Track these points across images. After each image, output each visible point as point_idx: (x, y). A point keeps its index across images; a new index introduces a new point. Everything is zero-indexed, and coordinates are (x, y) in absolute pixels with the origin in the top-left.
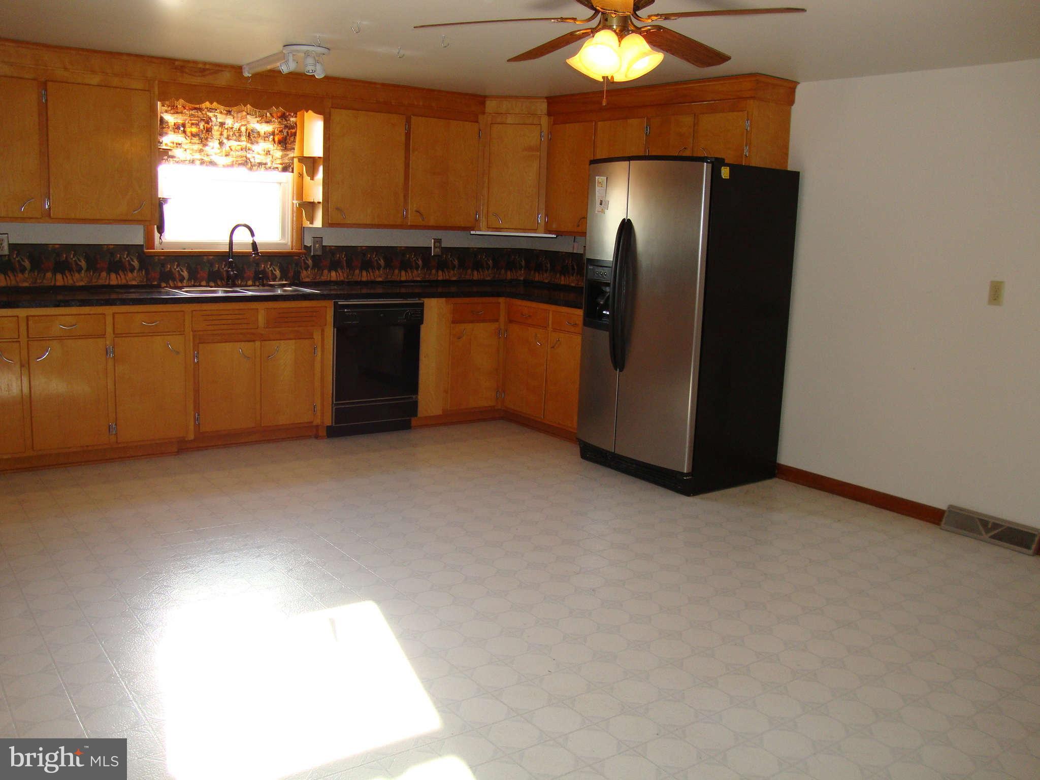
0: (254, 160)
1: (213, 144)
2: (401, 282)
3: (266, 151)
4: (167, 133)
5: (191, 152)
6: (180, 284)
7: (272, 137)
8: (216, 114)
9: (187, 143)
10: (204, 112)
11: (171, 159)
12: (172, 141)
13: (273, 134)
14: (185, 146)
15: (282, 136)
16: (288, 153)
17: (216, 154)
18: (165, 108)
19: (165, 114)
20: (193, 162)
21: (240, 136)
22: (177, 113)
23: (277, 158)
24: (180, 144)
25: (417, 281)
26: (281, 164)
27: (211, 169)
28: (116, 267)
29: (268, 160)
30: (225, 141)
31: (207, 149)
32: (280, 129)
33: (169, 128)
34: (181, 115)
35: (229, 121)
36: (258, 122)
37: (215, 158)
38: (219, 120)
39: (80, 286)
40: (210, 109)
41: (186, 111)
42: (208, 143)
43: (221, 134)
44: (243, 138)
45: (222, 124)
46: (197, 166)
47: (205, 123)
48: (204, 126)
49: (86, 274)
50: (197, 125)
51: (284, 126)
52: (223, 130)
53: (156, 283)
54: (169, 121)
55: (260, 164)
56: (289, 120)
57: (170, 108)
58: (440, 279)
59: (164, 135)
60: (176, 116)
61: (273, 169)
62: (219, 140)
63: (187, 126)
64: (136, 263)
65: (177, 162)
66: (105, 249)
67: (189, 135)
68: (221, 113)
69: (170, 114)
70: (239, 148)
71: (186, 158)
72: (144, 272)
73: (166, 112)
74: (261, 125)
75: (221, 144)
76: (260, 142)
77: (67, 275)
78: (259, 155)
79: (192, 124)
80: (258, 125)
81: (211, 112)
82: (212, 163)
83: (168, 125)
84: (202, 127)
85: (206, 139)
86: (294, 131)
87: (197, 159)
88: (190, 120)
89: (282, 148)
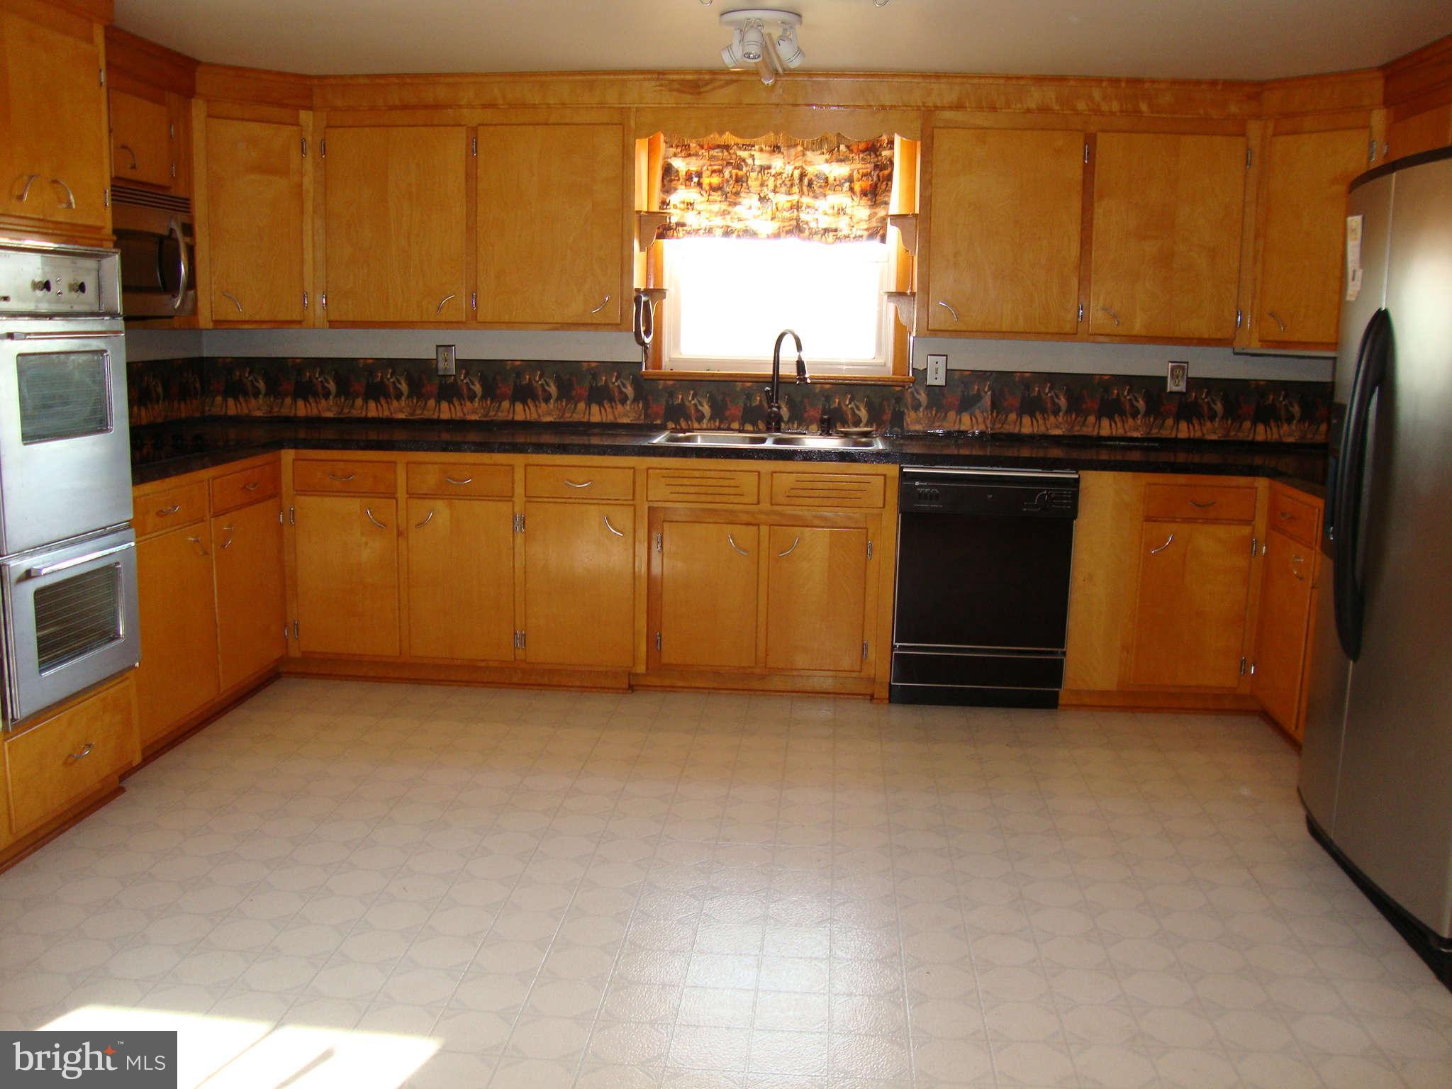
0: (817, 223)
1: (749, 202)
2: (1100, 438)
3: (836, 209)
4: (676, 189)
5: (708, 215)
6: (696, 425)
7: (847, 185)
8: (753, 153)
9: (702, 202)
10: (732, 151)
11: (680, 229)
12: (683, 200)
13: (850, 179)
14: (698, 207)
15: (870, 183)
16: (877, 210)
17: (755, 217)
18: (673, 150)
19: (673, 158)
20: (709, 231)
21: (792, 185)
22: (689, 155)
23: (861, 220)
24: (691, 204)
25: (1136, 439)
26: (866, 230)
27: (746, 242)
28: (599, 395)
29: (842, 224)
30: (771, 195)
31: (737, 209)
32: (865, 171)
33: (679, 180)
34: (694, 158)
35: (778, 163)
36: (827, 161)
37: (753, 225)
38: (758, 162)
39: (547, 423)
40: (743, 145)
41: (704, 151)
42: (740, 200)
43: (762, 185)
44: (796, 189)
45: (764, 169)
46: (718, 240)
47: (734, 168)
48: (730, 172)
49: (556, 405)
50: (720, 172)
51: (873, 165)
52: (765, 178)
53: (659, 422)
54: (679, 170)
55: (826, 231)
56: (881, 155)
57: (679, 150)
58: (1183, 437)
59: (672, 191)
60: (688, 160)
61: (854, 238)
62: (759, 194)
63: (704, 175)
64: (629, 391)
65: (689, 233)
66: (584, 369)
67: (707, 188)
68: (761, 150)
69: (681, 159)
70: (788, 205)
71: (700, 225)
72: (641, 405)
73: (675, 155)
74: (831, 166)
75: (762, 199)
76: (829, 195)
77: (531, 406)
78: (827, 217)
79: (714, 171)
80: (827, 165)
81: (745, 150)
82: (748, 233)
83: (678, 175)
84: (727, 174)
85: (737, 194)
86: (886, 172)
87: (718, 227)
88: (711, 165)
89: (869, 203)
